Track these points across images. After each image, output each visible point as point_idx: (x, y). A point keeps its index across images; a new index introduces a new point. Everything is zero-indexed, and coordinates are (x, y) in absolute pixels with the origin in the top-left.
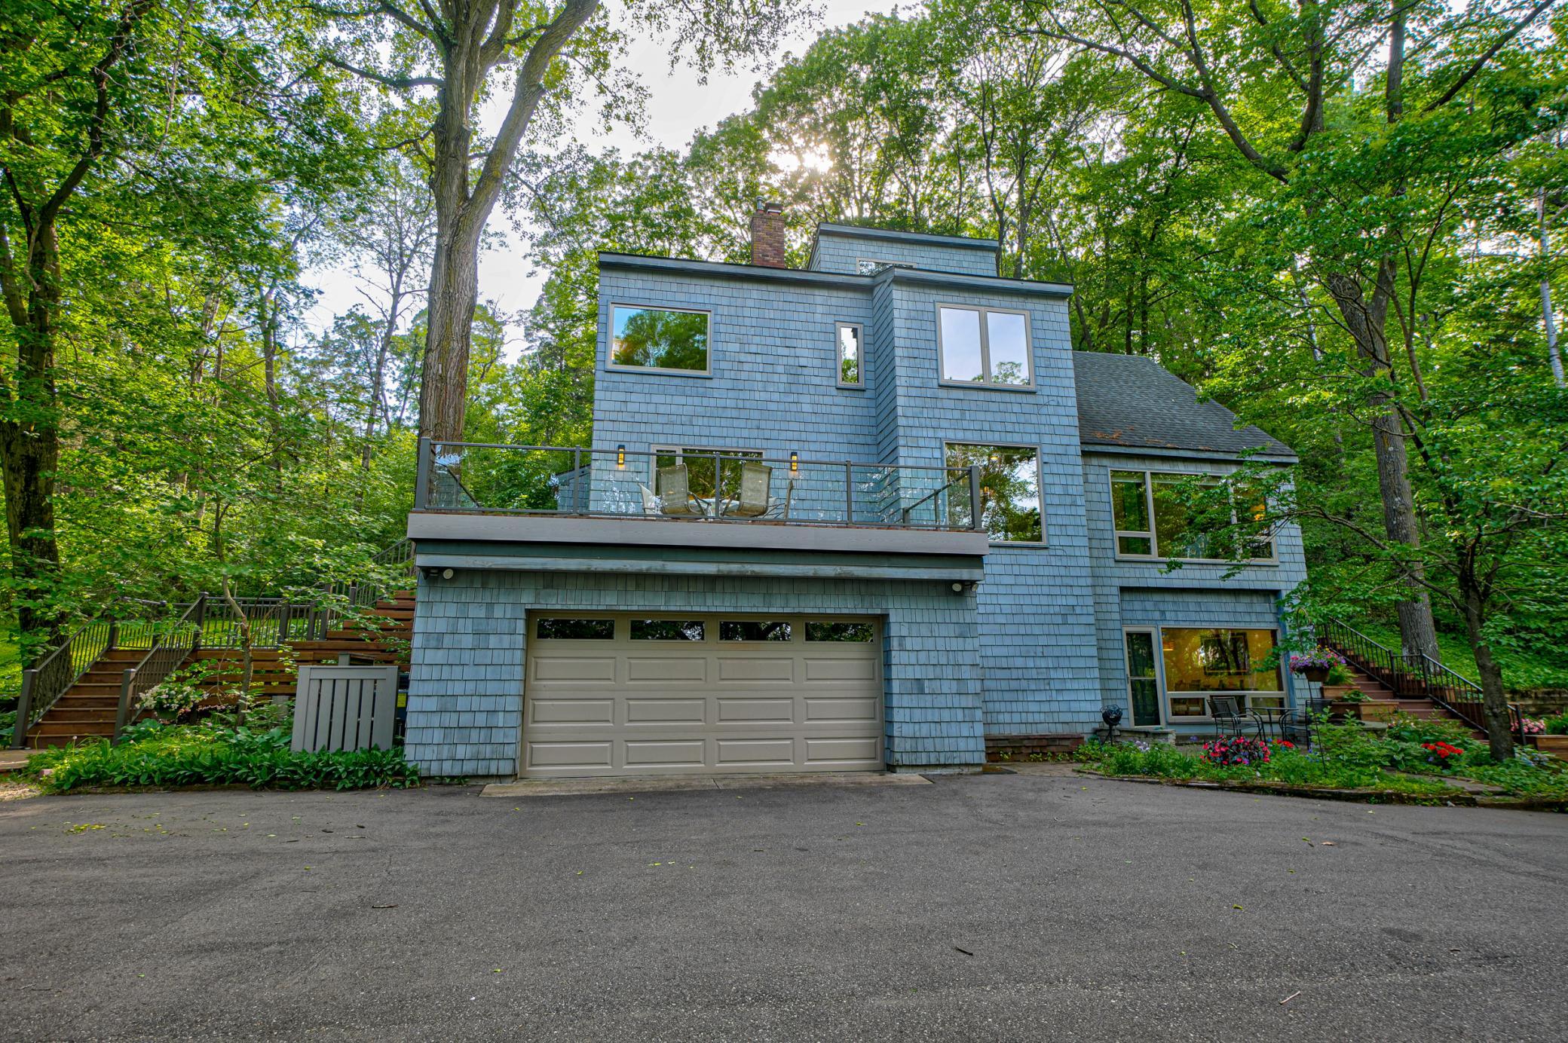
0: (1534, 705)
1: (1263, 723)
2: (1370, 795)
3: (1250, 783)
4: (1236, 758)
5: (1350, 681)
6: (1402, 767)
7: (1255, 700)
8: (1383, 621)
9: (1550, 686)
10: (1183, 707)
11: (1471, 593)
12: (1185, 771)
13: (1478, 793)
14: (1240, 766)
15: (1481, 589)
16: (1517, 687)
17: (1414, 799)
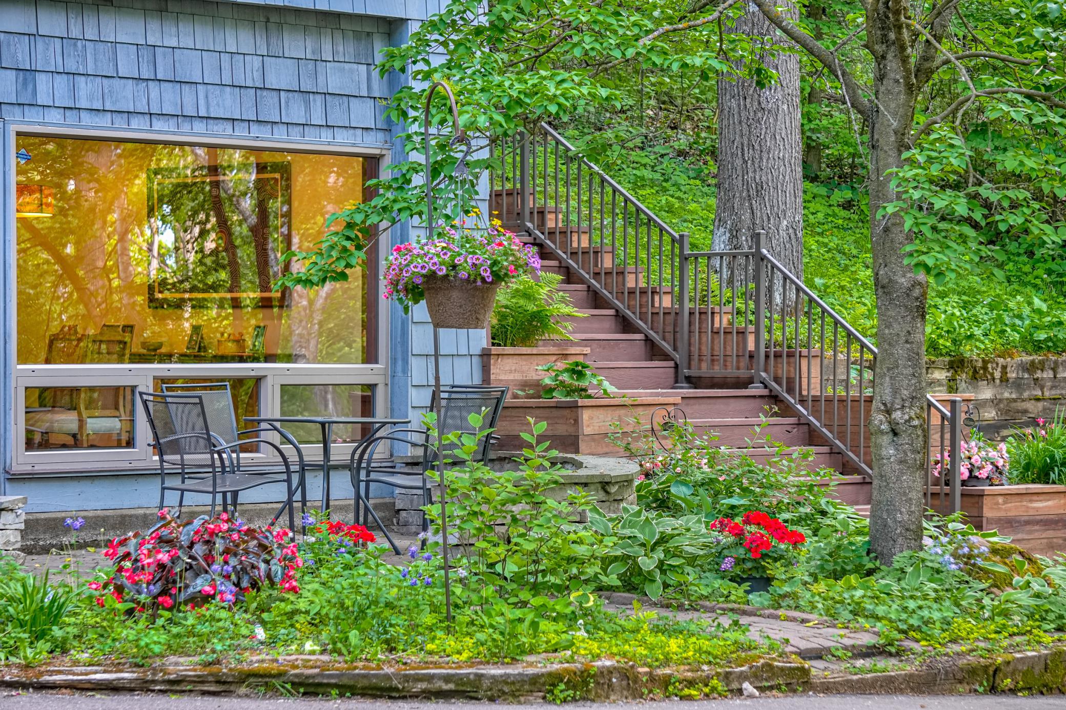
0: (995, 402)
1: (304, 468)
2: (554, 679)
3: (231, 665)
4: (200, 584)
5: (567, 331)
6: (655, 591)
7: (289, 392)
8: (682, 142)
9: (1038, 347)
10: (66, 421)
11: (892, 64)
12: (39, 636)
13: (818, 655)
14: (208, 610)
15: (914, 55)
16: (968, 351)
17: (666, 682)
